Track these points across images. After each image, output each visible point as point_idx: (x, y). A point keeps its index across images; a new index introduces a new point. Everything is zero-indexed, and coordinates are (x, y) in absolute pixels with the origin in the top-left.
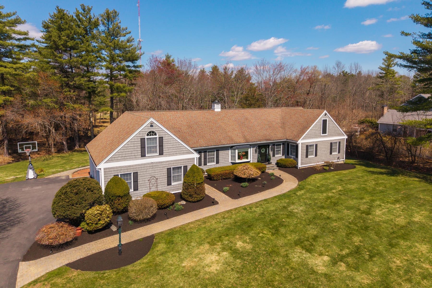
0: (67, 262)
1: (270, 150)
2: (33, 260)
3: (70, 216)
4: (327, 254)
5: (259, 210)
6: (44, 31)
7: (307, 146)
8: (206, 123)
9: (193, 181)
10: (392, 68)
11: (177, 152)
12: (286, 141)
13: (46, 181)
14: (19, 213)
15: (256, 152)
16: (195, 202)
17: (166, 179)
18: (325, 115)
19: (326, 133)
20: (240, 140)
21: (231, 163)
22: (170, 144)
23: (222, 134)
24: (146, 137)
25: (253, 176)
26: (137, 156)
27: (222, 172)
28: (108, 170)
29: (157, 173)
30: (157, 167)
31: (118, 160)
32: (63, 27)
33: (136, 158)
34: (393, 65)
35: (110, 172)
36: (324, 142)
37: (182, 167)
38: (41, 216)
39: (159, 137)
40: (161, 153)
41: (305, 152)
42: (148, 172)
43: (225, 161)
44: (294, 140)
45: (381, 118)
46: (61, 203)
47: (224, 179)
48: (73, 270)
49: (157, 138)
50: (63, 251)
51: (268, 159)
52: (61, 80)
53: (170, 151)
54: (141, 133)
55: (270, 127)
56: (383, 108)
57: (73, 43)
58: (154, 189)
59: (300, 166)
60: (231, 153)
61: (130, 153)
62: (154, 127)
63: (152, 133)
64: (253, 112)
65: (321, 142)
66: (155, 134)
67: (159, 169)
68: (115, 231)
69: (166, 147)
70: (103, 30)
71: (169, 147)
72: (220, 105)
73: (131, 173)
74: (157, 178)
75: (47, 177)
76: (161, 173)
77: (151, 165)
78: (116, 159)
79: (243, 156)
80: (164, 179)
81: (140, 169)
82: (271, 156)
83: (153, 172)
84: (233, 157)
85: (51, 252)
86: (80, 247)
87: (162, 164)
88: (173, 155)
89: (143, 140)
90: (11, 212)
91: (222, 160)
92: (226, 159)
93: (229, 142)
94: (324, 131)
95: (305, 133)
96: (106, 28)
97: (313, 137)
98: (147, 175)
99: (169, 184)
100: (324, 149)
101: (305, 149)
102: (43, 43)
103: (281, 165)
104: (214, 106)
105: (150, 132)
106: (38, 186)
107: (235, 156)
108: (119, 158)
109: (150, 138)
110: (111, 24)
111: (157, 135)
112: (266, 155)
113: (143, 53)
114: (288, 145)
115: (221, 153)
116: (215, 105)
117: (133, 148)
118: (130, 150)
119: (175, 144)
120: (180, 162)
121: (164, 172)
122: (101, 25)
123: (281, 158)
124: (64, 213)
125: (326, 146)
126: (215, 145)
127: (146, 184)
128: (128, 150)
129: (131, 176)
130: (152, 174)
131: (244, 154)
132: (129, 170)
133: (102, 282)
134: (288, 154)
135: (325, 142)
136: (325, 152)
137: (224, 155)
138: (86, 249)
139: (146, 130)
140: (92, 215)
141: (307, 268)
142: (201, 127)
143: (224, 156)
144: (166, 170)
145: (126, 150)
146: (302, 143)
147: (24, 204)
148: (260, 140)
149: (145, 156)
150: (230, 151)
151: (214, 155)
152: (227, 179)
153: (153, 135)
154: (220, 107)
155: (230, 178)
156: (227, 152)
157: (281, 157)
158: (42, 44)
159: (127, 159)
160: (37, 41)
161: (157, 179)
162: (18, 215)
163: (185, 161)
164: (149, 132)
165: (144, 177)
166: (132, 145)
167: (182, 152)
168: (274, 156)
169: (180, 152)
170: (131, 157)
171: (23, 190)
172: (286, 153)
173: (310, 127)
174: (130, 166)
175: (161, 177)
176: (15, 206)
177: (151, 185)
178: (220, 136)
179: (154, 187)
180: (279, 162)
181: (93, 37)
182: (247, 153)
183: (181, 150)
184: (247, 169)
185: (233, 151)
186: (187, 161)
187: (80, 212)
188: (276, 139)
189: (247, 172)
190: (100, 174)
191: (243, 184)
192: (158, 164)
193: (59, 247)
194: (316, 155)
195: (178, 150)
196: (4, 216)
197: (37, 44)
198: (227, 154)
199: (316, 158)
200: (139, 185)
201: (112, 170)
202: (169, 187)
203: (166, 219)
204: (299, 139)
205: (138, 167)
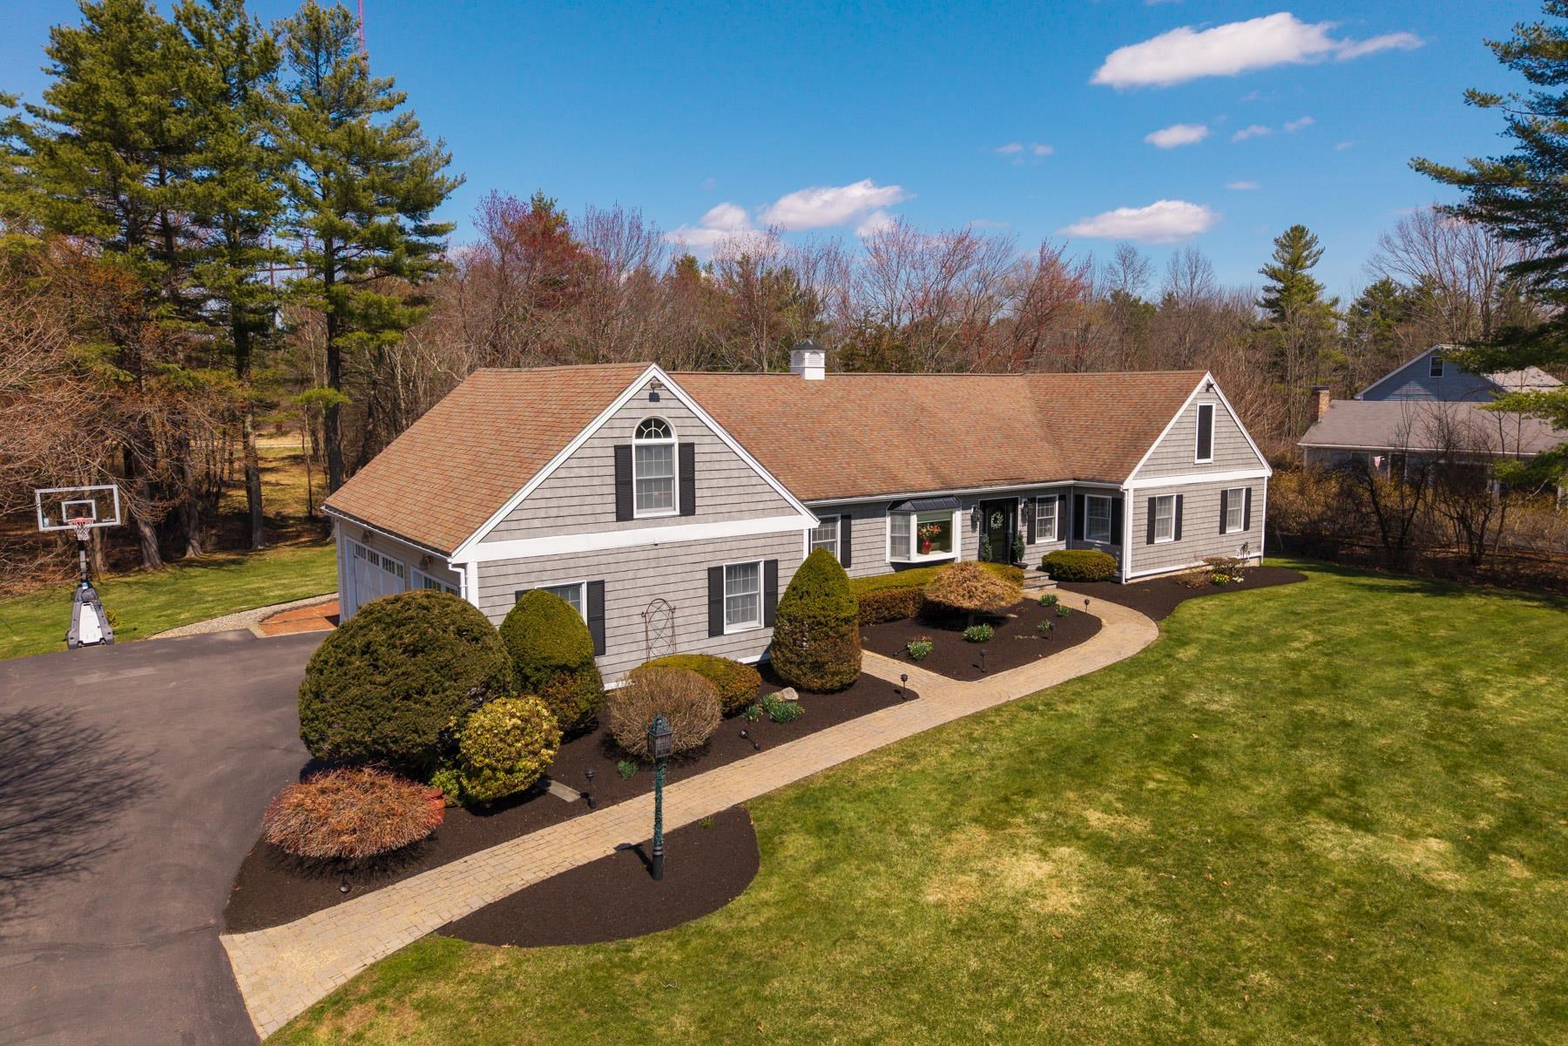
0: (437, 922)
1: (1020, 518)
2: (275, 923)
3: (395, 742)
4: (1429, 831)
5: (1084, 712)
6: (60, 69)
7: (1152, 501)
8: (784, 420)
9: (823, 608)
10: (1306, 272)
11: (744, 507)
12: (1069, 487)
13: (164, 651)
14: (116, 761)
15: (974, 526)
16: (832, 691)
17: (705, 609)
18: (1207, 390)
19: (1209, 457)
20: (920, 481)
21: (894, 565)
22: (716, 474)
23: (851, 457)
24: (635, 442)
25: (1003, 603)
26: (603, 518)
27: (880, 594)
28: (492, 571)
29: (672, 588)
30: (672, 561)
31: (531, 532)
32: (137, 58)
33: (597, 526)
34: (1308, 263)
35: (502, 581)
36: (1202, 487)
37: (757, 564)
38: (222, 768)
39: (681, 445)
40: (688, 508)
41: (1146, 522)
42: (640, 583)
43: (874, 558)
44: (1107, 478)
45: (1312, 429)
46: (354, 691)
47: (887, 621)
48: (477, 946)
49: (672, 445)
50: (393, 883)
51: (1013, 551)
52: (144, 268)
53: (718, 501)
54: (617, 423)
55: (1008, 437)
56: (1315, 394)
57: (185, 123)
58: (660, 650)
59: (1129, 573)
60: (893, 527)
61: (575, 501)
62: (662, 403)
63: (652, 426)
64: (936, 386)
65: (1194, 488)
66: (667, 433)
67: (679, 569)
68: (574, 803)
69: (705, 484)
70: (294, 85)
71: (714, 483)
72: (823, 355)
73: (580, 585)
74: (672, 605)
75: (155, 637)
76: (687, 586)
77: (652, 554)
78: (524, 524)
79: (933, 539)
80: (696, 611)
81: (613, 568)
82: (1025, 540)
83: (659, 580)
84: (899, 542)
85: (343, 889)
86: (457, 865)
87: (692, 550)
88: (729, 516)
89: (622, 453)
90: (73, 762)
91: (861, 553)
92: (874, 552)
93: (885, 488)
94: (1204, 451)
95: (1146, 451)
96: (305, 78)
97: (1170, 467)
98: (637, 592)
99: (715, 629)
100: (1204, 515)
101: (1146, 510)
102: (54, 119)
103: (1064, 572)
104: (803, 360)
105: (647, 423)
106: (138, 666)
107: (908, 539)
108: (536, 523)
109: (648, 447)
110: (328, 61)
111: (674, 433)
112: (1006, 538)
113: (459, 179)
114: (1079, 500)
115: (858, 525)
116: (807, 355)
117: (586, 482)
118: (575, 492)
119: (736, 473)
120: (752, 543)
121: (696, 584)
122: (286, 64)
123: (1054, 548)
124: (370, 731)
125: (1210, 503)
126: (840, 494)
127: (634, 629)
128: (567, 492)
129: (578, 596)
130: (657, 590)
131: (936, 530)
132: (572, 572)
133: (638, 979)
134: (1078, 534)
135: (1206, 487)
136: (1205, 526)
137: (867, 533)
138: (488, 869)
139: (634, 414)
140: (496, 735)
141: (1399, 879)
142: (773, 433)
143: (869, 539)
144: (705, 575)
145: (561, 493)
146: (1135, 490)
147: (114, 731)
148: (989, 482)
149: (629, 517)
150: (888, 520)
151: (833, 535)
152: (893, 619)
153: (657, 435)
154: (823, 365)
155: (904, 617)
156: (880, 525)
157: (1053, 544)
158: (49, 124)
159: (566, 529)
160: (30, 109)
161: (672, 610)
162: (112, 768)
163: (769, 541)
164: (643, 424)
165: (626, 603)
166: (584, 472)
167: (761, 506)
168: (1031, 541)
169: (753, 506)
170: (581, 520)
171: (79, 680)
172: (1073, 530)
173: (1160, 431)
174: (575, 556)
175: (688, 603)
176: (77, 738)
177: (652, 635)
178: (848, 463)
179: (659, 643)
180: (1054, 560)
181: (258, 110)
182: (946, 528)
183: (757, 498)
184: (975, 577)
185: (899, 520)
186: (776, 541)
187: (440, 724)
188: (1042, 478)
189: (980, 589)
190: (463, 585)
191: (972, 631)
192: (679, 551)
193: (371, 867)
194: (1178, 537)
195: (747, 498)
196: (49, 772)
197: (28, 119)
198: (878, 532)
199: (1179, 544)
200: (608, 633)
201: (510, 570)
202: (716, 640)
203: (751, 753)
204: (1126, 476)
205: (603, 559)
